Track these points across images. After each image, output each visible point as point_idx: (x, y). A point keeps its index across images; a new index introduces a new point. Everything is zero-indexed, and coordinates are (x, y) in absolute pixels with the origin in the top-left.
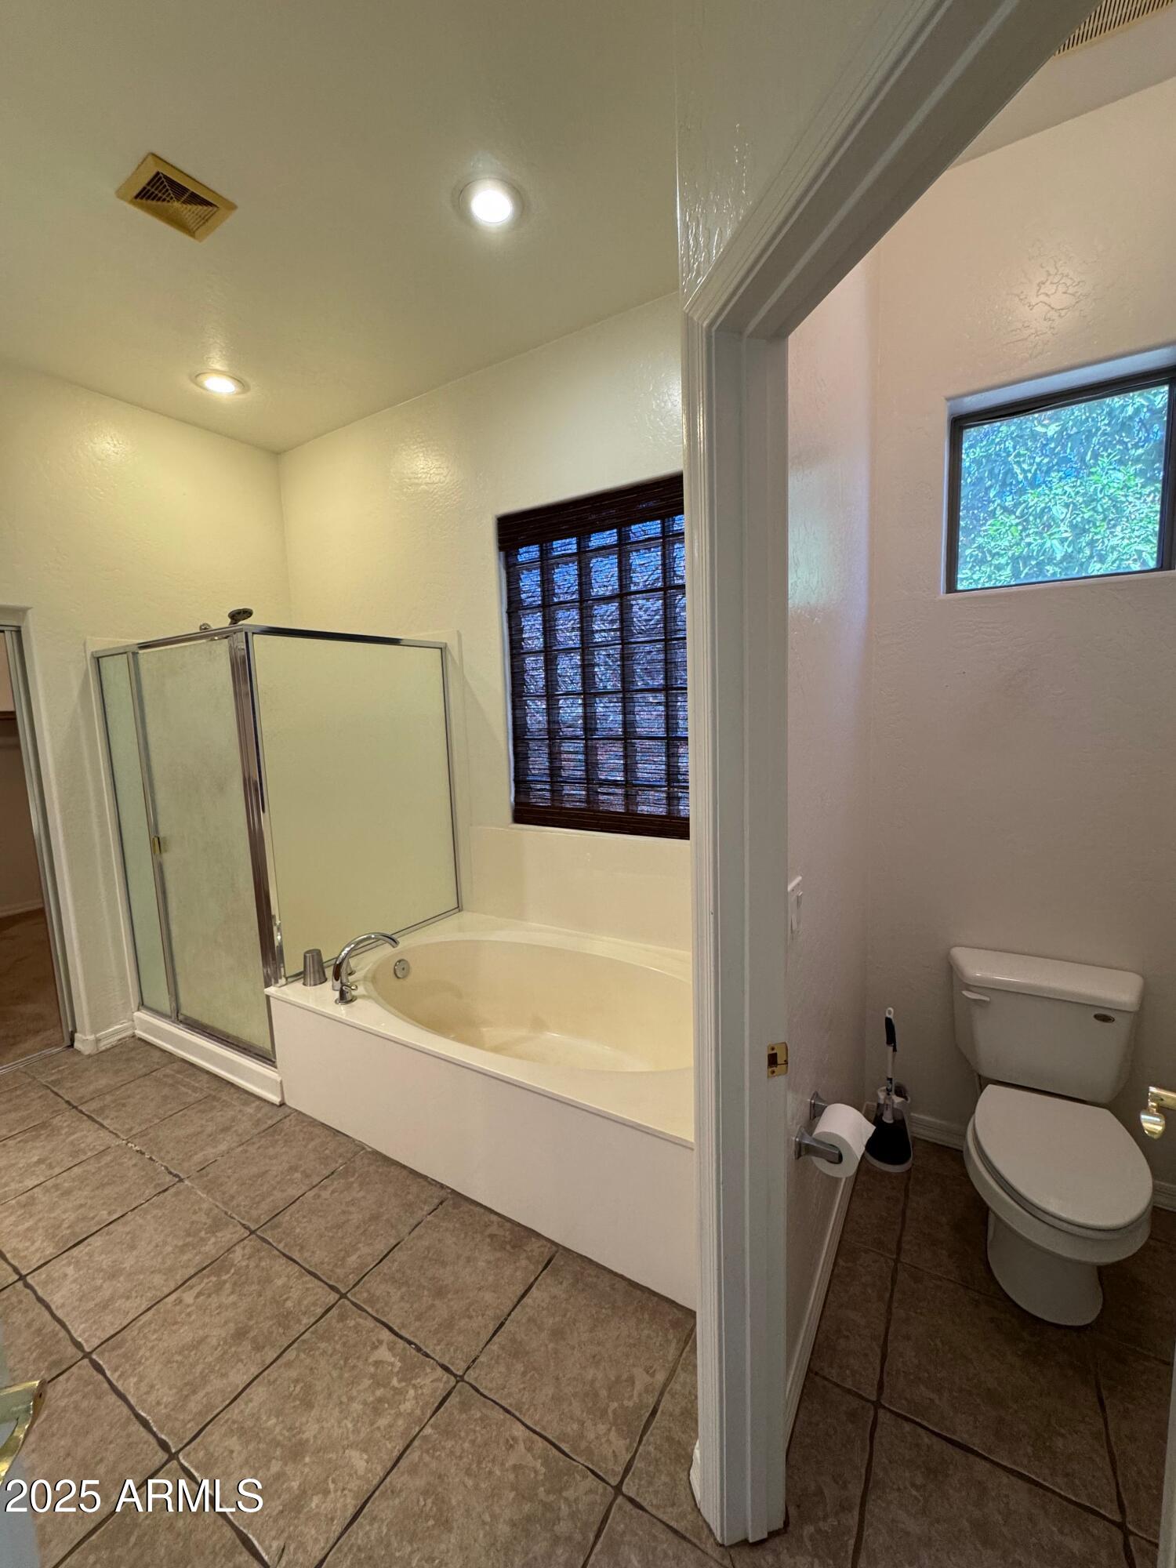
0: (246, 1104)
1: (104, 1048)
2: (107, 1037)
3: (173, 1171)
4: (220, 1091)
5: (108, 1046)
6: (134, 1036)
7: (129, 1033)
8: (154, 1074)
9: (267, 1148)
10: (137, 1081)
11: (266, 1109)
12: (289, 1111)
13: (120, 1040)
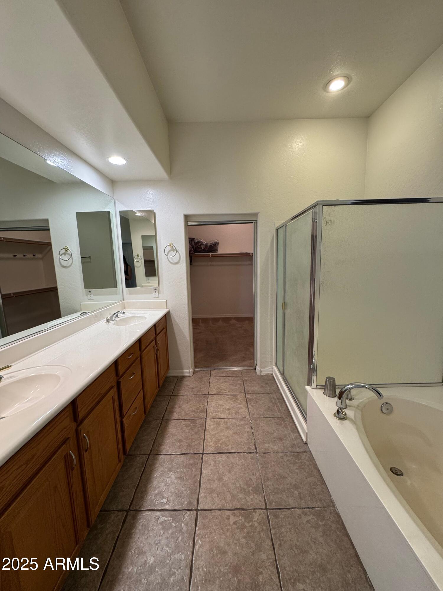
0: (293, 432)
1: (262, 375)
2: (266, 371)
3: (256, 445)
4: (287, 418)
5: (264, 375)
6: (272, 375)
7: (271, 373)
8: (271, 394)
9: (291, 463)
10: (265, 394)
11: (299, 441)
12: (307, 450)
13: (268, 374)
